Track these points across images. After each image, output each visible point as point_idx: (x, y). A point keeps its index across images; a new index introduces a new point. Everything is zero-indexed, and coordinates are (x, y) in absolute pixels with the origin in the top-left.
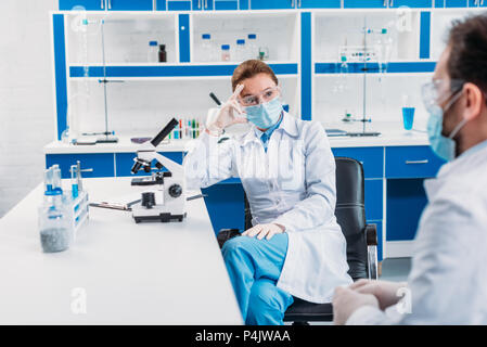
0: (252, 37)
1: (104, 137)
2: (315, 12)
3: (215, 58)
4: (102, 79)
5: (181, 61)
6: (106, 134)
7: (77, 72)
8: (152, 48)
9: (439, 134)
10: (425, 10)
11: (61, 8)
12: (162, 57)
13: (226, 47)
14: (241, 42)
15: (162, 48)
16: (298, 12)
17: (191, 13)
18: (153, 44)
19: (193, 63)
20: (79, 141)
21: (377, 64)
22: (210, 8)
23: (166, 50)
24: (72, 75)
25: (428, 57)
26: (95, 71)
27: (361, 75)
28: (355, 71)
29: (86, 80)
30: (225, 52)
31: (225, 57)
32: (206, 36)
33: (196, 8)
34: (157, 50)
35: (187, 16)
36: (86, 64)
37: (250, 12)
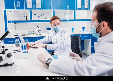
0: (43, 15)
1: (15, 35)
2: (55, 10)
3: (37, 19)
4: (15, 23)
5: (30, 19)
6: (16, 34)
7: (9, 22)
8: (24, 17)
9: (95, 33)
10: (75, 10)
11: (5, 9)
12: (26, 19)
13: (39, 17)
14: (41, 16)
15: (26, 17)
16: (52, 10)
17: (32, 10)
18: (24, 16)
19: (32, 20)
20: (10, 35)
21: (67, 20)
22: (36, 9)
23: (27, 17)
24: (8, 22)
25: (75, 18)
26: (13, 22)
27: (64, 22)
28: (63, 21)
29: (11, 23)
30: (38, 18)
31: (39, 19)
32: (35, 15)
33: (33, 9)
34: (25, 17)
35: (31, 11)
36: (11, 20)
37: (43, 10)
